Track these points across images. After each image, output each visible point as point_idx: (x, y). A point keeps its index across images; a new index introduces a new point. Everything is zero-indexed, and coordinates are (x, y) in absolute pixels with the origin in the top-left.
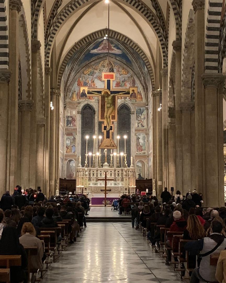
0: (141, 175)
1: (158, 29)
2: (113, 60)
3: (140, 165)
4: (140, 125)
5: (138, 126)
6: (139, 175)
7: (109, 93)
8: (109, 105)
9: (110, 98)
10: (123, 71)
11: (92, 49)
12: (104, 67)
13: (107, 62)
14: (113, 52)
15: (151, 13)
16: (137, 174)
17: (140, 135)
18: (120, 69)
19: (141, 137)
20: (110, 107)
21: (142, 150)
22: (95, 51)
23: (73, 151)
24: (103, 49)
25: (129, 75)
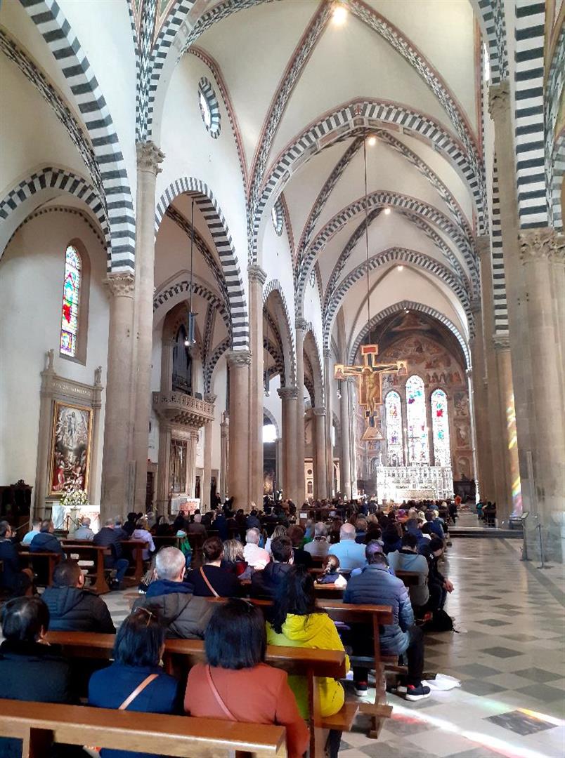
0: (465, 475)
1: (461, 292)
2: (420, 337)
3: (463, 462)
4: (459, 413)
5: (458, 415)
6: (463, 475)
7: (371, 370)
8: (371, 385)
9: (372, 376)
10: (433, 350)
11: (393, 327)
12: (410, 346)
13: (413, 340)
14: (419, 328)
15: (450, 273)
16: (460, 473)
17: (460, 425)
18: (430, 348)
19: (462, 427)
20: (372, 388)
21: (464, 444)
22: (398, 328)
23: (377, 447)
24: (407, 325)
25: (442, 354)
